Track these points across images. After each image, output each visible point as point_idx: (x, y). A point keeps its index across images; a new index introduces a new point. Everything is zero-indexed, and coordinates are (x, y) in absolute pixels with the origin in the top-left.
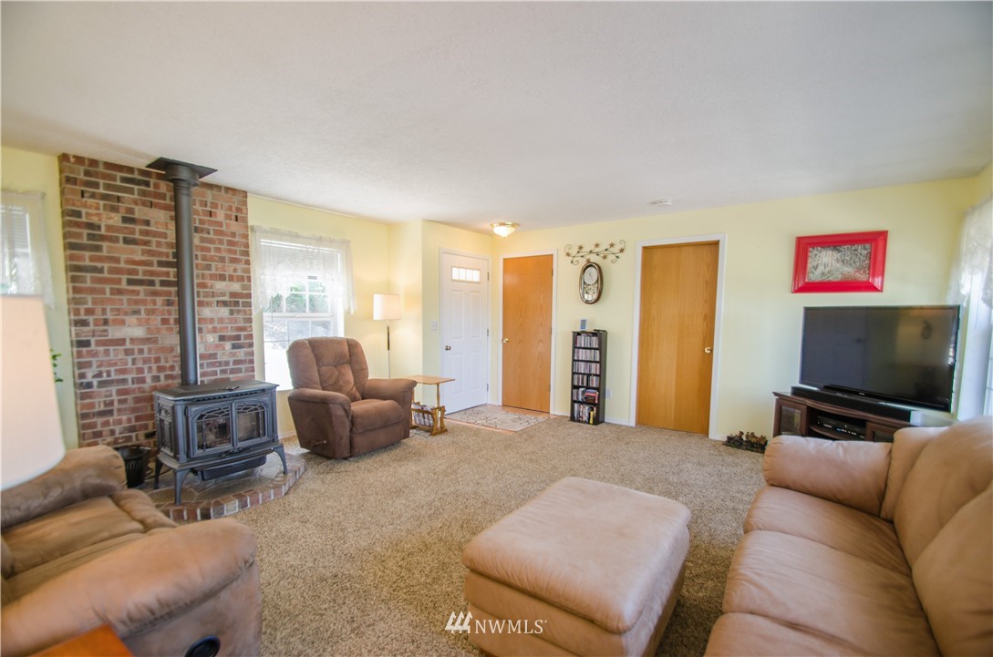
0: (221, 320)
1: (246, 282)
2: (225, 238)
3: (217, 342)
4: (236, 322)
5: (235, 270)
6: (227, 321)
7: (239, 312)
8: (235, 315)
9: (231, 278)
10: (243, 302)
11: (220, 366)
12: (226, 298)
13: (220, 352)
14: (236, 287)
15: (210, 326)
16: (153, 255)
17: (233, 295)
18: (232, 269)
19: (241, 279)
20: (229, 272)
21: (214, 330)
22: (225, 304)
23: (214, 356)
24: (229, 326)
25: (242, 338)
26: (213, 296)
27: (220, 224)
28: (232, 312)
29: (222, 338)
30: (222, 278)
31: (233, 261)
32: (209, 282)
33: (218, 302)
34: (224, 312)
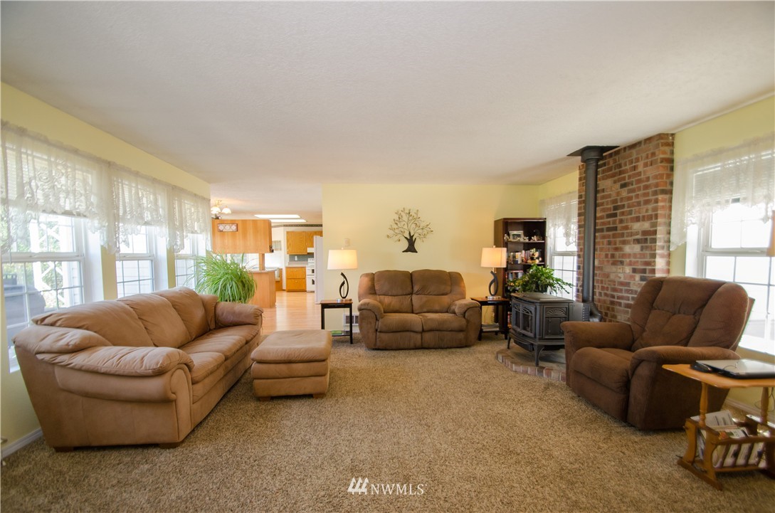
0: (635, 256)
1: (654, 221)
2: (642, 185)
3: (631, 274)
4: (644, 258)
5: (647, 211)
6: (638, 256)
7: (647, 247)
8: (644, 252)
9: (644, 219)
10: (651, 239)
11: (631, 293)
12: (639, 237)
13: (632, 282)
14: (646, 225)
15: (628, 260)
16: (604, 212)
17: (645, 233)
18: (644, 210)
19: (650, 218)
20: (643, 213)
21: (630, 264)
22: (638, 241)
23: (628, 284)
24: (640, 260)
25: (647, 271)
26: (631, 236)
27: (639, 174)
28: (642, 249)
29: (634, 271)
30: (637, 219)
31: (647, 202)
32: (630, 224)
33: (634, 240)
34: (637, 248)
